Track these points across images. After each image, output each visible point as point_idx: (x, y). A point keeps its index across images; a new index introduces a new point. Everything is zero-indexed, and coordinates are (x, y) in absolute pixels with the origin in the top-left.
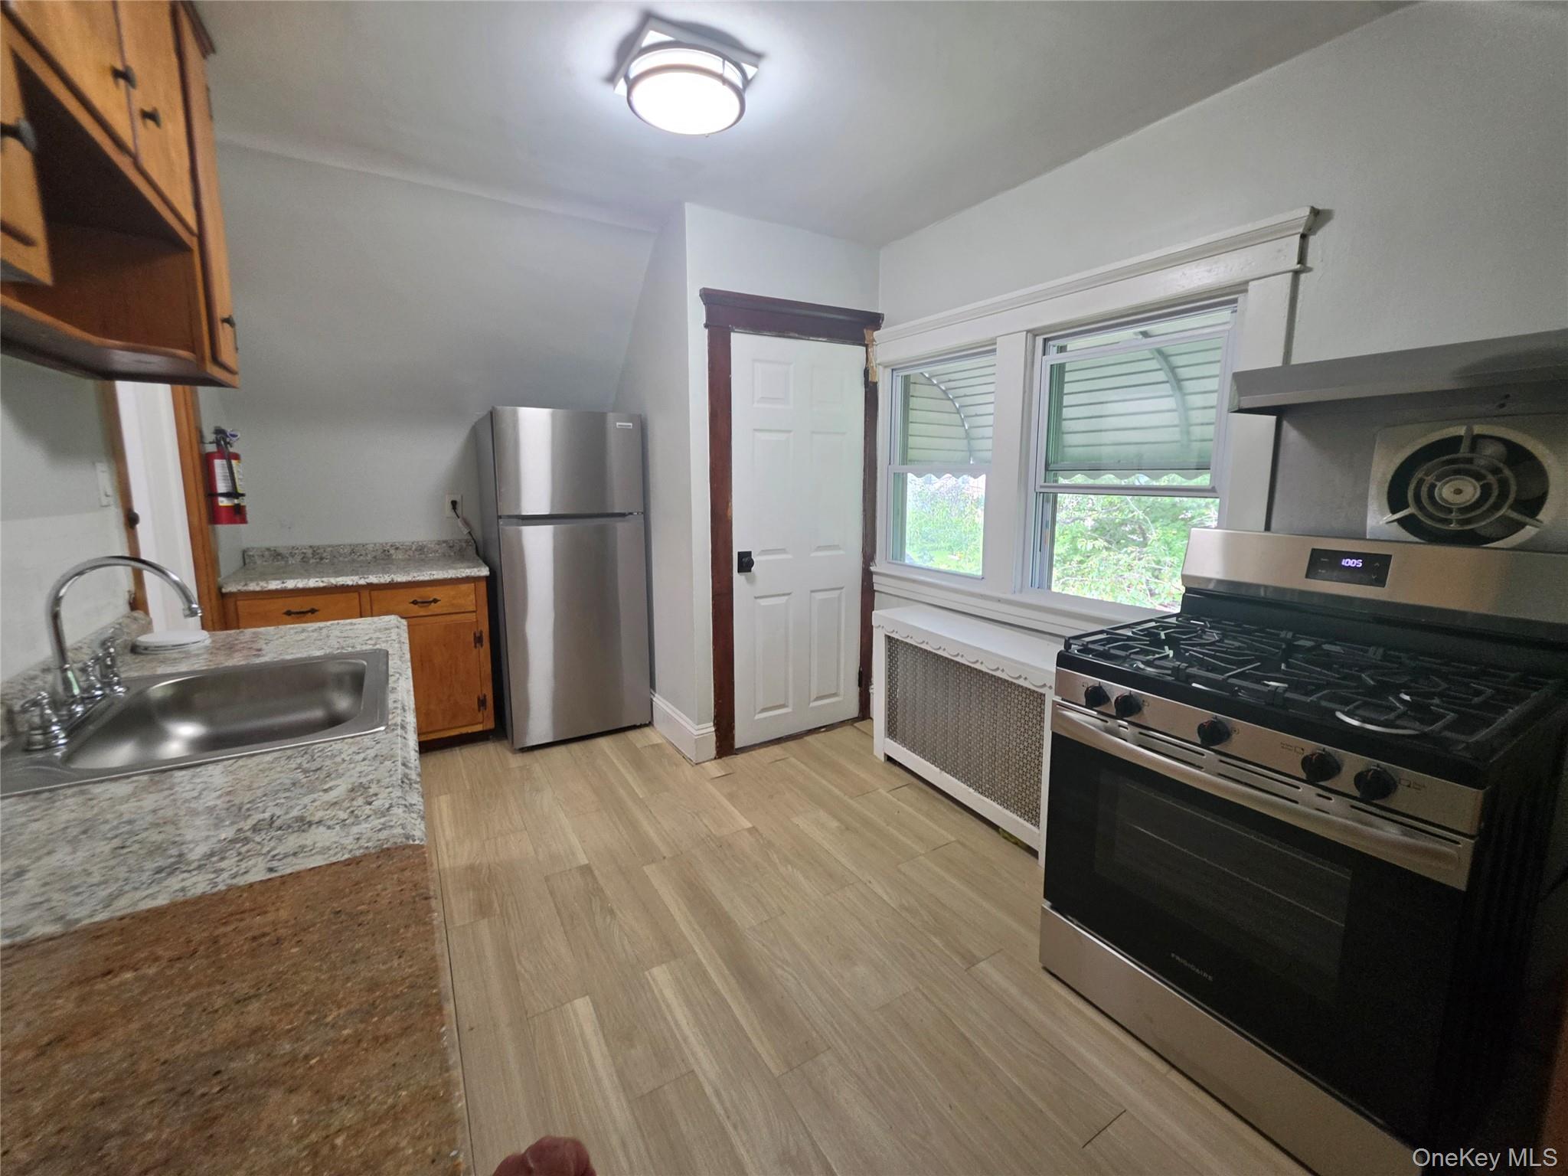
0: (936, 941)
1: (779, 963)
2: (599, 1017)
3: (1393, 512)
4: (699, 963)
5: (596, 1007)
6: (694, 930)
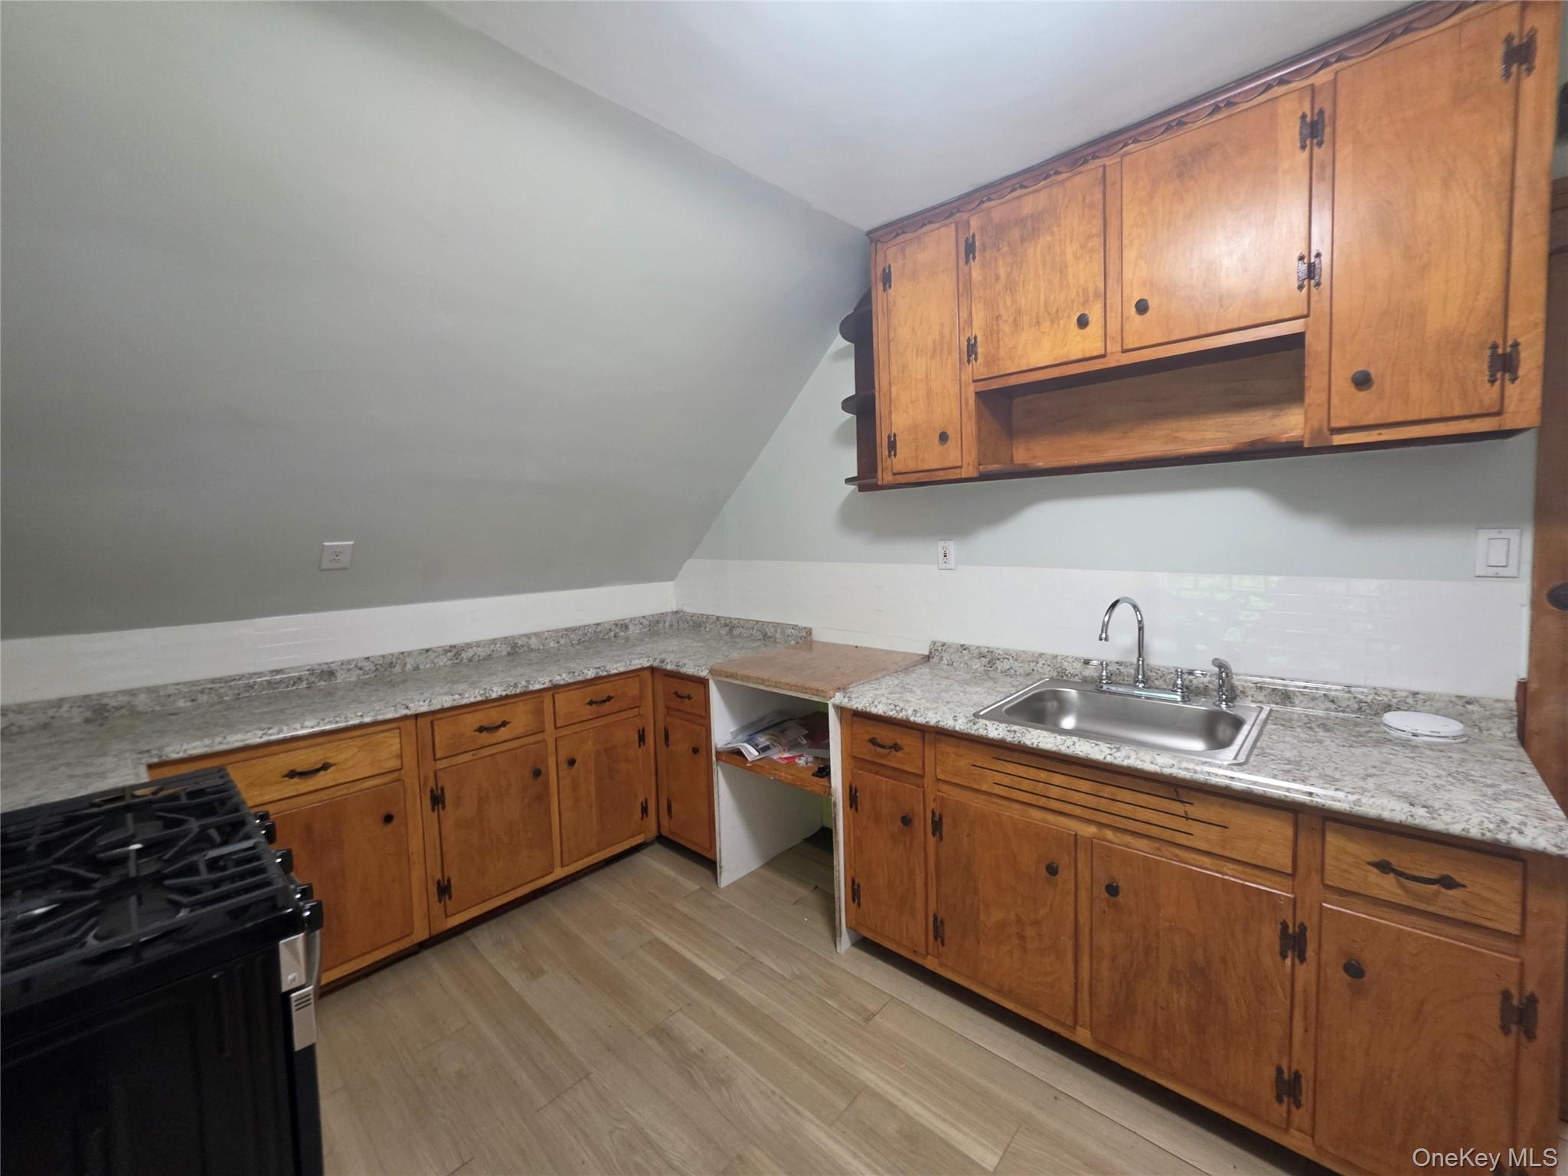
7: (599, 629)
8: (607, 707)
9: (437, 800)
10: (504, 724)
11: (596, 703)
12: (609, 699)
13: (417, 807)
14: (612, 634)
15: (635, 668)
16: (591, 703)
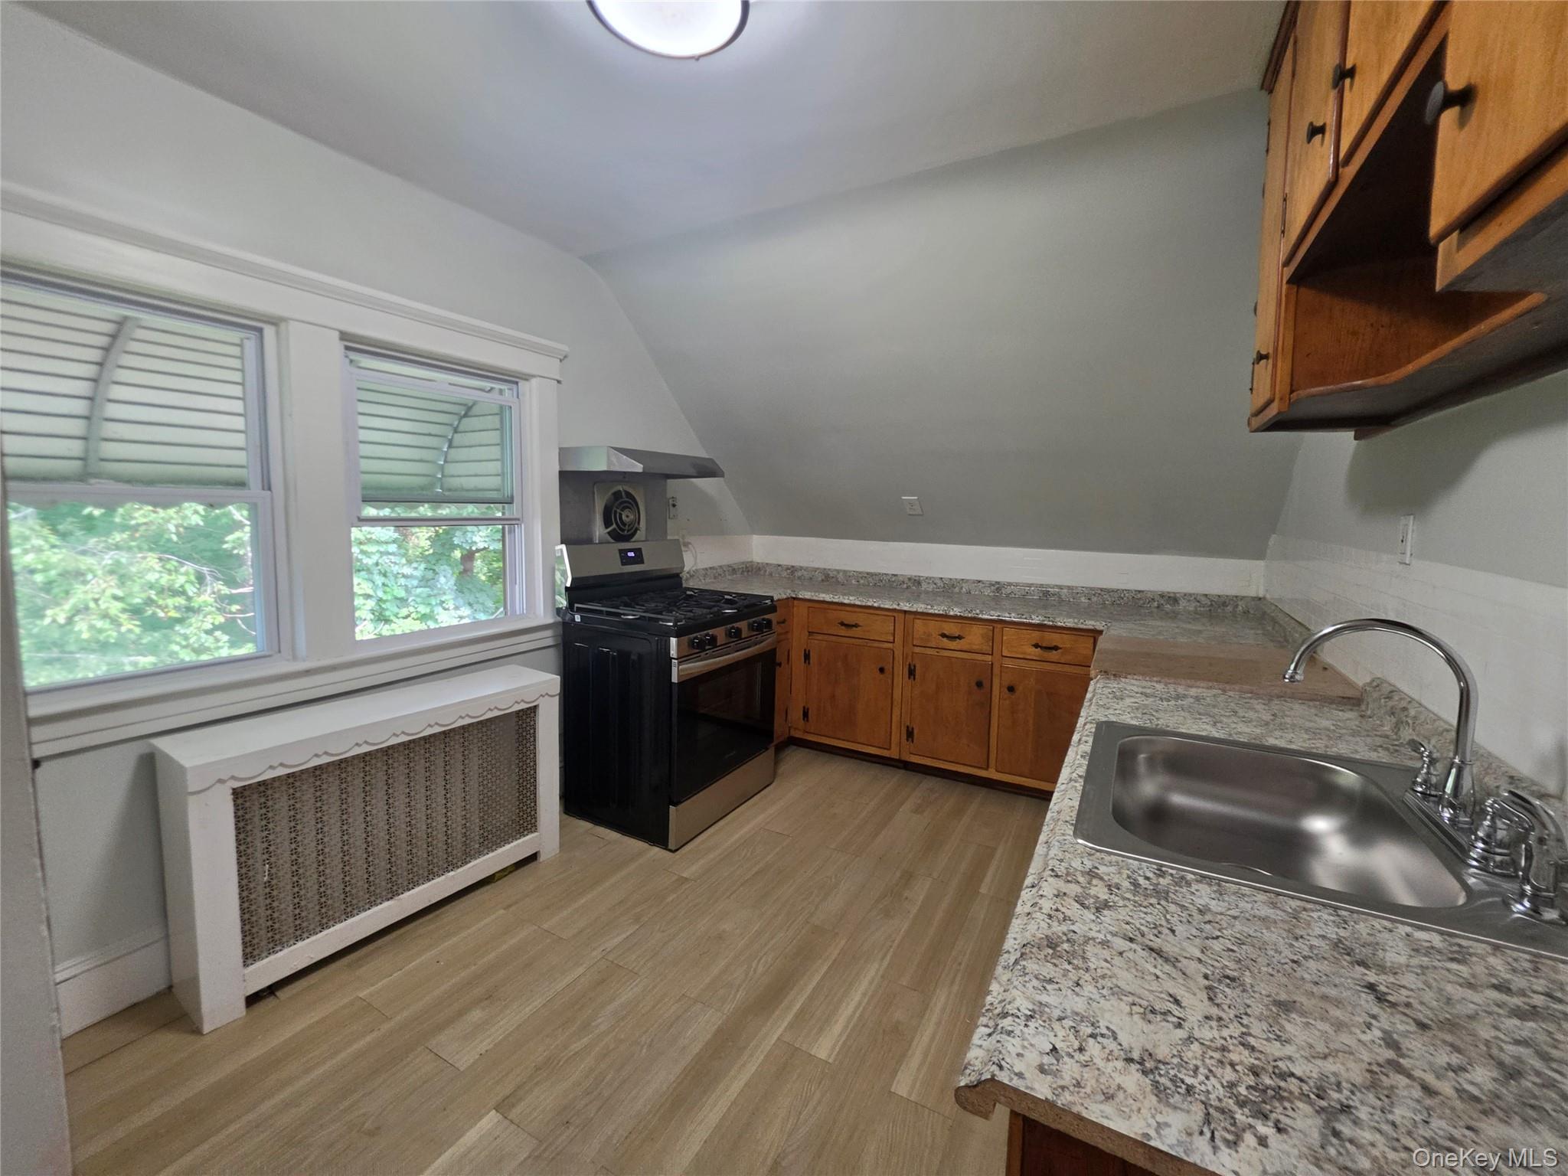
0: (670, 899)
1: (752, 973)
2: (900, 1062)
3: (607, 528)
4: (791, 1026)
5: (894, 1073)
6: (751, 1056)
7: (1139, 596)
8: (1054, 655)
9: (912, 673)
10: (960, 637)
11: (1041, 647)
12: (1056, 648)
13: (900, 671)
14: (1156, 604)
15: (1085, 627)
16: (1036, 646)
